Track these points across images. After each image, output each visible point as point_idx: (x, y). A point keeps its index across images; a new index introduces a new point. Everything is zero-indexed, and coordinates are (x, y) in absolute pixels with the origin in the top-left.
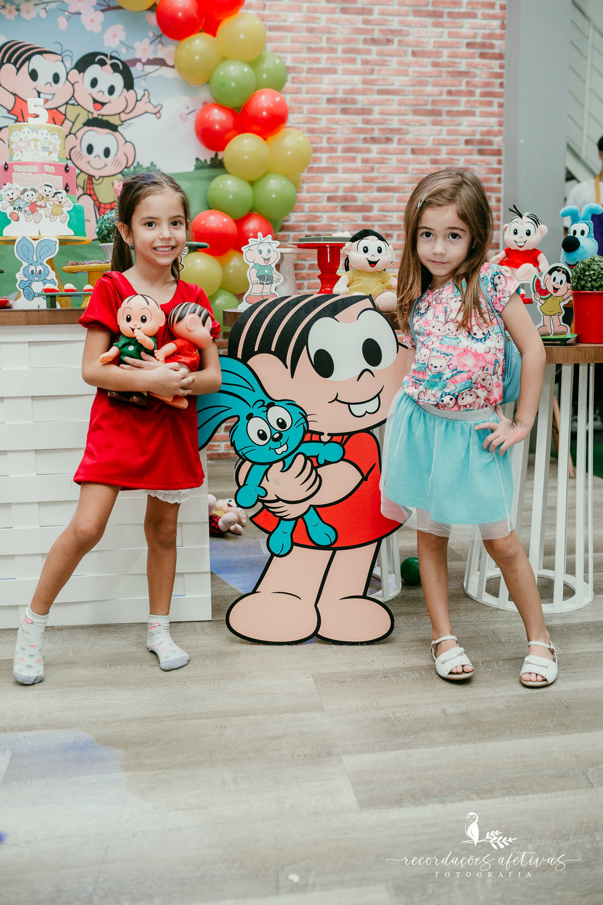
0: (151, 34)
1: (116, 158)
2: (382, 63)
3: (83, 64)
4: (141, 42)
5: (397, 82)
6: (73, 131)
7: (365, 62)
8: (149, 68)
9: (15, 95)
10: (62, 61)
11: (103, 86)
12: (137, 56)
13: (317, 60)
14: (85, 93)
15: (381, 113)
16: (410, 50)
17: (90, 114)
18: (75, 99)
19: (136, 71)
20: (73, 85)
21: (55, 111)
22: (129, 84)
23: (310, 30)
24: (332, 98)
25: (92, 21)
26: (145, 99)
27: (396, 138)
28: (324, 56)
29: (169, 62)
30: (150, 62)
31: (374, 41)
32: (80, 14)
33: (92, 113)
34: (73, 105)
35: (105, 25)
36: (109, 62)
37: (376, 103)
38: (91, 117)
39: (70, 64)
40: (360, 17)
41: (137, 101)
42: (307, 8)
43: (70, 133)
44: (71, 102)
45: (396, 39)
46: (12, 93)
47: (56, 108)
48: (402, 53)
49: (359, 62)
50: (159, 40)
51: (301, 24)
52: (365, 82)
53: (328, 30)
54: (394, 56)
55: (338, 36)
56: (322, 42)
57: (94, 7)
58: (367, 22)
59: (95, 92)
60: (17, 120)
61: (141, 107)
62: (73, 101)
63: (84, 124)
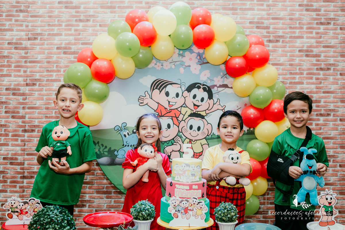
0: (222, 74)
1: (203, 131)
2: (325, 79)
3: (189, 89)
4: (217, 77)
5: (333, 88)
6: (184, 119)
7: (317, 79)
8: (220, 89)
9: (158, 103)
10: (181, 87)
11: (199, 98)
12: (215, 84)
13: (294, 78)
14: (190, 102)
16: (339, 73)
17: (192, 111)
18: (185, 104)
19: (214, 90)
20: (185, 98)
21: (176, 110)
22: (210, 97)
23: (291, 65)
25: (195, 69)
26: (218, 103)
27: (332, 114)
28: (298, 76)
29: (230, 86)
30: (221, 86)
31: (321, 69)
32: (190, 66)
33: (193, 111)
34: (184, 107)
35: (201, 71)
36: (202, 87)
37: (322, 97)
38: (192, 113)
39: (184, 89)
40: (315, 59)
41: (214, 104)
42: (290, 55)
43: (182, 120)
44: (183, 106)
45: (332, 68)
46: (157, 102)
47: (177, 109)
48: (335, 74)
49: (314, 79)
50: (225, 76)
51: (287, 62)
52: (317, 88)
53: (300, 65)
54: (331, 76)
55: (304, 67)
56: (296, 70)
57: (196, 63)
58: (318, 61)
59: (195, 101)
60: (158, 115)
61: (216, 107)
62: (184, 105)
63: (189, 116)
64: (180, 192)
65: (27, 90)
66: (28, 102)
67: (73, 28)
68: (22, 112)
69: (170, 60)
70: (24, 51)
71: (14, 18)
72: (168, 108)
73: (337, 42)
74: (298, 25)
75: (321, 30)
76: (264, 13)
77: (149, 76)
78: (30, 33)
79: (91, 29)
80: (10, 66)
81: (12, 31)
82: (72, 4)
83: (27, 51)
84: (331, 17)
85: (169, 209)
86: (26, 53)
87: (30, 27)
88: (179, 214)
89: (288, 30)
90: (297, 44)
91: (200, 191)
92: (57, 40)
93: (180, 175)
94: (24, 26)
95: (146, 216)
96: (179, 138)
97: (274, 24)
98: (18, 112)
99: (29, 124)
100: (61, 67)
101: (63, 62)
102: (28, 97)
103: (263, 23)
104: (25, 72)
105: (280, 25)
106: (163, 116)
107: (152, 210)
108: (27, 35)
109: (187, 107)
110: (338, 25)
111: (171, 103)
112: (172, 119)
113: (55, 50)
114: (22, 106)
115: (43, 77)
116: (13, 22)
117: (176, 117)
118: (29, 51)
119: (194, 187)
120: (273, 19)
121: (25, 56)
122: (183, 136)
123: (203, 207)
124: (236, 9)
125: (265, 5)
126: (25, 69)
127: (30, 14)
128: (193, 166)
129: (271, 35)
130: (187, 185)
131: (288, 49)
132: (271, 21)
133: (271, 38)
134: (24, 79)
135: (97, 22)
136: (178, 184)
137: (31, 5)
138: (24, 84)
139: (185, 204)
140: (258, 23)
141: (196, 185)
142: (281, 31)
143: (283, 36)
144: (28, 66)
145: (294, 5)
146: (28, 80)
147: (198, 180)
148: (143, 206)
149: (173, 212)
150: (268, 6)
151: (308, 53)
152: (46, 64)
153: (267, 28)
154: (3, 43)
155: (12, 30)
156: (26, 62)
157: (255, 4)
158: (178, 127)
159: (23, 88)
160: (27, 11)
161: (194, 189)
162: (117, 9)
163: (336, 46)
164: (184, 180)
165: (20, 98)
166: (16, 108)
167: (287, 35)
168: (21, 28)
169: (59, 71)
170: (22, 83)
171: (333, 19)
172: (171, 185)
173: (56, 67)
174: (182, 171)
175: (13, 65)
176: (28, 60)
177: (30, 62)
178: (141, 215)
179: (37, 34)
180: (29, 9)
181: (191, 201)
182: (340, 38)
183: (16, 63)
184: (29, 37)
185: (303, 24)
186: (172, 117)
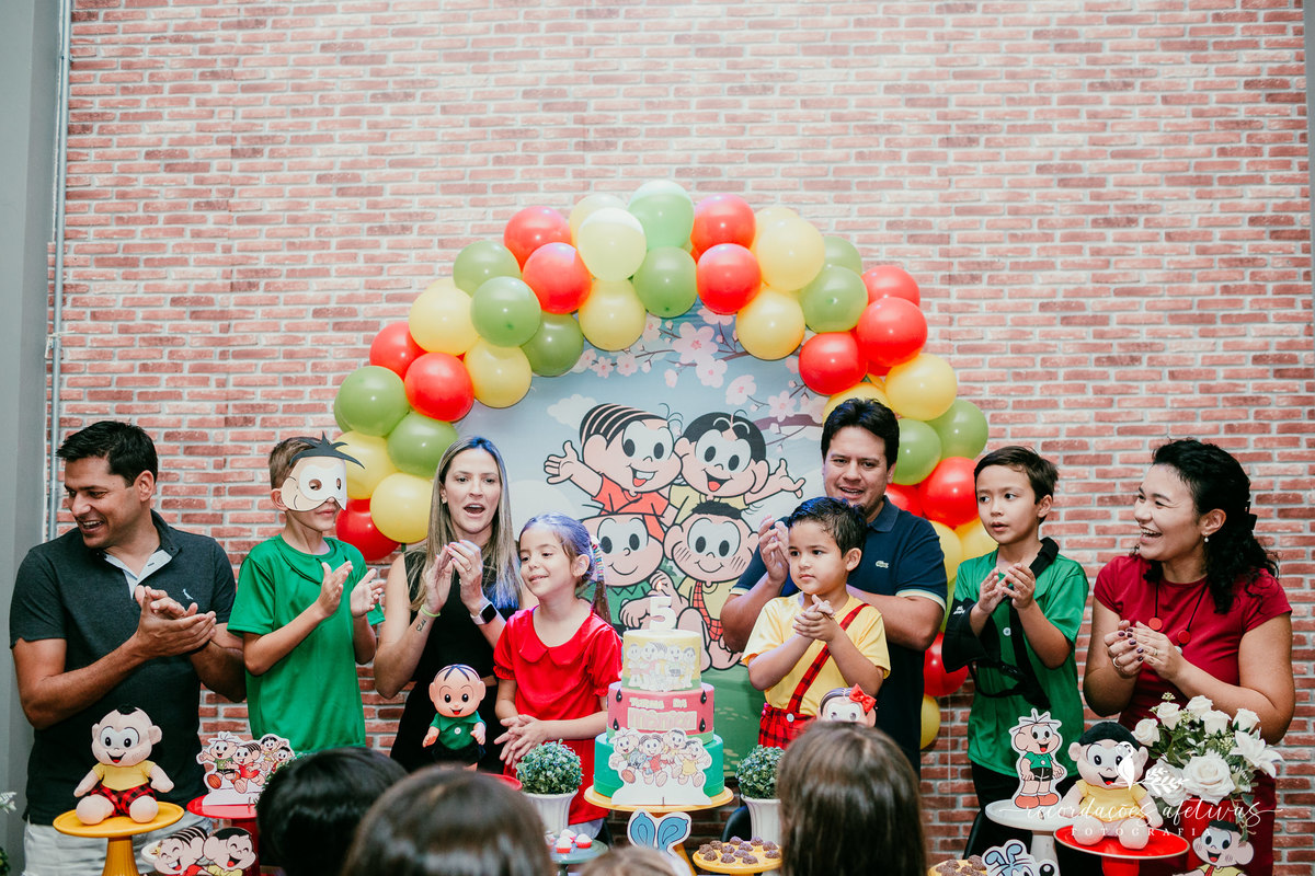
0: (792, 385)
1: (737, 556)
2: (1125, 391)
3: (694, 432)
4: (778, 396)
5: (1149, 416)
6: (678, 521)
7: (1099, 391)
8: (787, 430)
10: (668, 428)
11: (722, 457)
12: (772, 414)
13: (1029, 390)
14: (696, 469)
15: (1125, 462)
16: (1166, 371)
17: (703, 497)
18: (683, 477)
19: (769, 434)
20: (681, 459)
21: (656, 493)
22: (759, 453)
23: (1018, 350)
24: (1050, 443)
25: (711, 373)
26: (782, 471)
28: (1038, 385)
29: (817, 420)
30: (789, 421)
31: (1112, 361)
32: (695, 365)
33: (706, 495)
34: (679, 485)
35: (728, 378)
36: (732, 425)
37: (1117, 447)
38: (704, 501)
39: (677, 431)
40: (1091, 329)
41: (769, 475)
42: (1012, 320)
43: (674, 524)
44: (677, 482)
45: (1145, 357)
46: (598, 473)
47: (657, 491)
48: (1154, 376)
49: (1090, 391)
50: (802, 391)
51: (1004, 343)
52: (1099, 418)
53: (1044, 349)
54: (1143, 380)
55: (1059, 356)
56: (1034, 365)
57: (714, 355)
58: (1101, 335)
59: (711, 467)
60: (602, 509)
61: (775, 483)
62: (680, 480)
63: (695, 511)
64: (640, 715)
65: (229, 438)
66: (231, 475)
67: (361, 253)
68: (212, 504)
69: (637, 349)
70: (218, 324)
71: (188, 228)
72: (633, 490)
73: (1159, 279)
74: (1035, 230)
75: (1109, 244)
76: (931, 194)
77: (576, 397)
78: (235, 268)
79: (413, 253)
80: (177, 368)
81: (182, 265)
82: (360, 181)
83: (226, 322)
84: (1136, 202)
85: (611, 761)
86: (226, 329)
87: (235, 253)
88: (638, 774)
89: (1007, 245)
90: (1035, 287)
91: (694, 714)
92: (313, 289)
93: (640, 672)
94: (219, 249)
95: (555, 780)
96: (665, 575)
97: (963, 227)
98: (202, 505)
99: (234, 540)
100: (326, 370)
101: (334, 355)
102: (229, 458)
103: (928, 225)
104: (221, 384)
105: (983, 232)
106: (616, 513)
107: (572, 767)
108: (227, 276)
109: (688, 484)
110: (1159, 226)
111: (639, 475)
112: (644, 521)
113: (310, 319)
114: (214, 485)
115: (274, 399)
116: (187, 238)
117: (655, 515)
118: (233, 322)
119: (677, 703)
120: (959, 212)
121: (220, 339)
122: (675, 569)
123: (699, 754)
124: (846, 186)
125: (934, 172)
126: (223, 376)
127: (236, 215)
128: (675, 650)
129: (956, 261)
130: (659, 699)
131: (1006, 301)
132: (954, 218)
133: (956, 271)
134: (218, 407)
135: (433, 233)
136: (634, 696)
137: (238, 189)
138: (218, 422)
139: (652, 747)
140: (914, 225)
141: (681, 697)
142: (985, 247)
143: (993, 263)
144: (231, 367)
145: (1024, 167)
146: (230, 408)
147: (690, 685)
148: (550, 756)
149: (621, 767)
150: (943, 173)
151: (1068, 312)
152: (282, 360)
153: (943, 239)
154: (159, 299)
155: (185, 262)
156: (223, 355)
157: (903, 168)
158: (663, 544)
159: (214, 431)
160: (228, 207)
161: (678, 709)
162: (490, 195)
163: (1157, 289)
164: (650, 685)
165: (208, 463)
166: (195, 491)
167: (1002, 260)
168: (209, 256)
169: (320, 381)
170: (214, 417)
171: (1145, 208)
172: (619, 700)
173: (312, 370)
174: (646, 662)
175: (187, 365)
176: (231, 349)
177: (237, 355)
178: (542, 778)
179: (257, 272)
180: (232, 201)
181: (667, 738)
182: (1166, 265)
183: (195, 358)
184: (234, 280)
185: (1053, 226)
186: (643, 514)
